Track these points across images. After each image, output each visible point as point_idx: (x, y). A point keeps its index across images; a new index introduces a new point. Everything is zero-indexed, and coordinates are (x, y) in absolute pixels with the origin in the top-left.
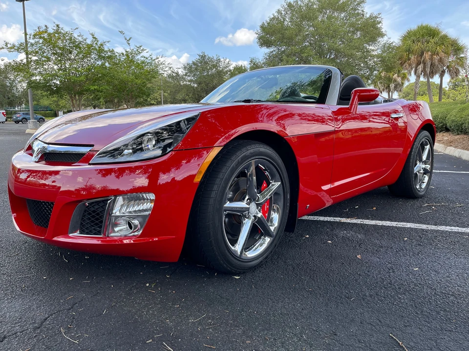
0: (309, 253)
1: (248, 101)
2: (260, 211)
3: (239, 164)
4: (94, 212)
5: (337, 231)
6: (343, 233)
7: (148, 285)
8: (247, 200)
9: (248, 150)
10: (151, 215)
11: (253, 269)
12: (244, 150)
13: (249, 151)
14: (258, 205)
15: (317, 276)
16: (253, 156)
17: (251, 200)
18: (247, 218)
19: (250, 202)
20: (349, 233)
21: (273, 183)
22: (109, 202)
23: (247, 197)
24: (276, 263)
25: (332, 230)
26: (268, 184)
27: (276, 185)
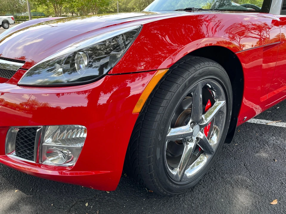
0: (245, 165)
1: (189, 10)
2: (202, 132)
3: (186, 87)
4: (26, 137)
5: (265, 137)
6: (273, 140)
7: (87, 205)
8: (191, 124)
9: (196, 71)
10: (84, 148)
11: (192, 189)
12: (192, 70)
13: (198, 72)
14: (201, 127)
15: (259, 202)
16: (202, 77)
17: (194, 123)
18: (190, 142)
19: (194, 125)
20: (278, 140)
21: (217, 102)
22: (38, 130)
23: (191, 121)
24: (214, 178)
25: (261, 135)
26: (213, 103)
27: (220, 104)
